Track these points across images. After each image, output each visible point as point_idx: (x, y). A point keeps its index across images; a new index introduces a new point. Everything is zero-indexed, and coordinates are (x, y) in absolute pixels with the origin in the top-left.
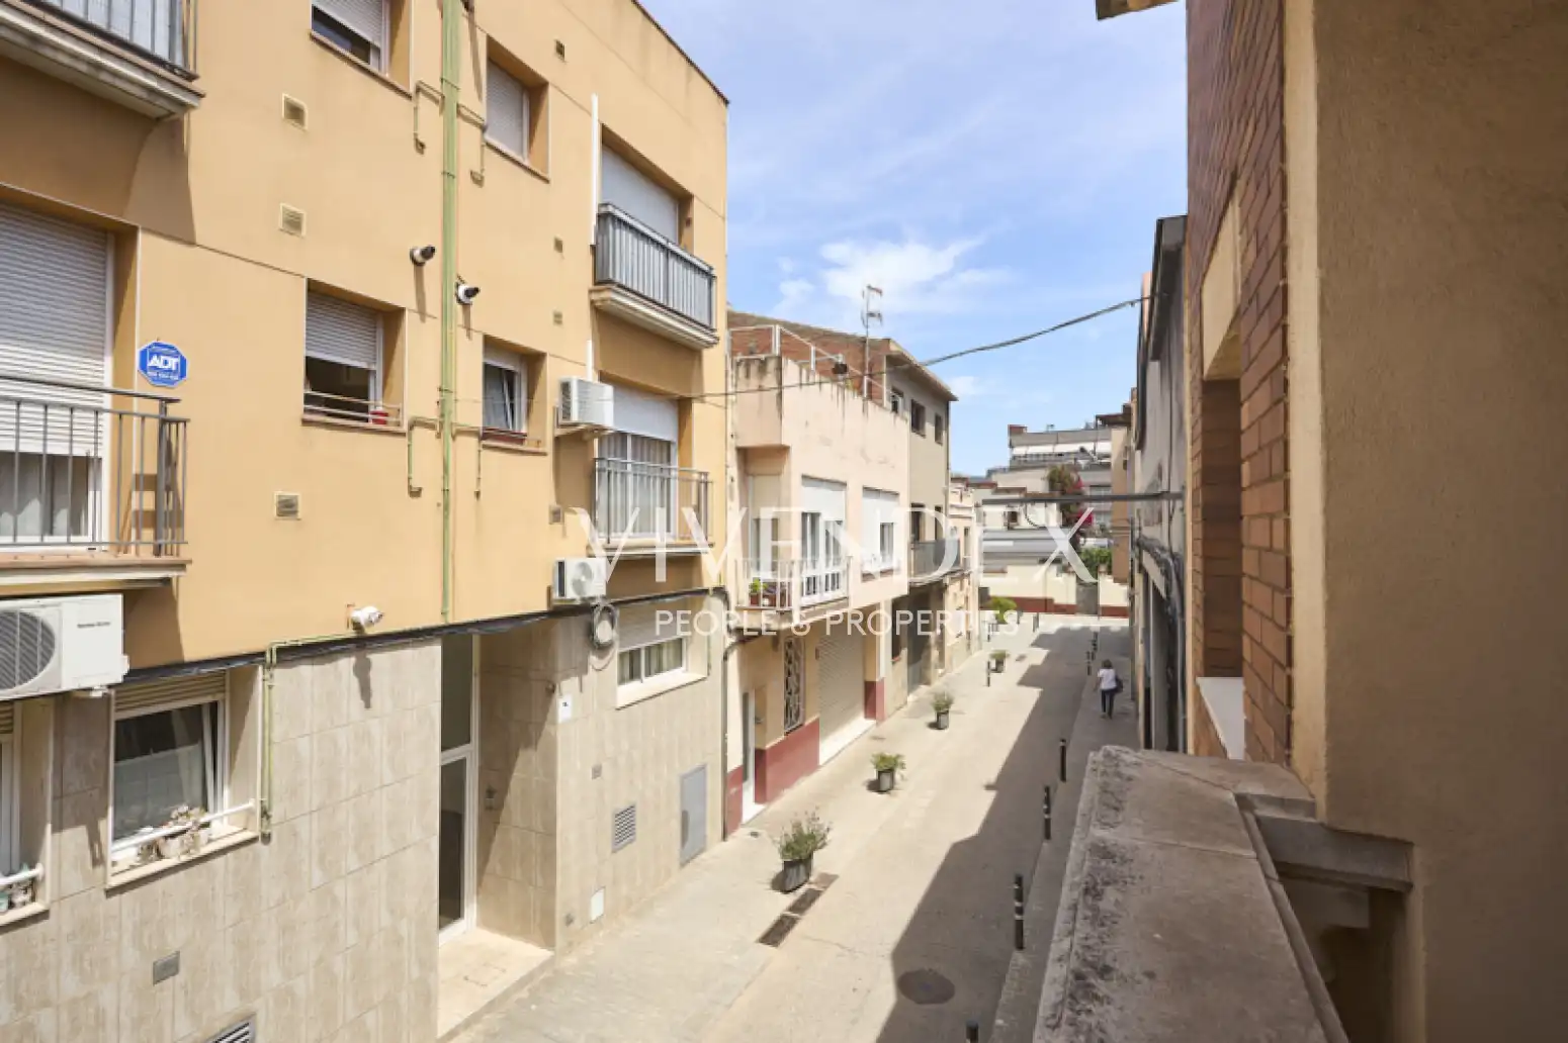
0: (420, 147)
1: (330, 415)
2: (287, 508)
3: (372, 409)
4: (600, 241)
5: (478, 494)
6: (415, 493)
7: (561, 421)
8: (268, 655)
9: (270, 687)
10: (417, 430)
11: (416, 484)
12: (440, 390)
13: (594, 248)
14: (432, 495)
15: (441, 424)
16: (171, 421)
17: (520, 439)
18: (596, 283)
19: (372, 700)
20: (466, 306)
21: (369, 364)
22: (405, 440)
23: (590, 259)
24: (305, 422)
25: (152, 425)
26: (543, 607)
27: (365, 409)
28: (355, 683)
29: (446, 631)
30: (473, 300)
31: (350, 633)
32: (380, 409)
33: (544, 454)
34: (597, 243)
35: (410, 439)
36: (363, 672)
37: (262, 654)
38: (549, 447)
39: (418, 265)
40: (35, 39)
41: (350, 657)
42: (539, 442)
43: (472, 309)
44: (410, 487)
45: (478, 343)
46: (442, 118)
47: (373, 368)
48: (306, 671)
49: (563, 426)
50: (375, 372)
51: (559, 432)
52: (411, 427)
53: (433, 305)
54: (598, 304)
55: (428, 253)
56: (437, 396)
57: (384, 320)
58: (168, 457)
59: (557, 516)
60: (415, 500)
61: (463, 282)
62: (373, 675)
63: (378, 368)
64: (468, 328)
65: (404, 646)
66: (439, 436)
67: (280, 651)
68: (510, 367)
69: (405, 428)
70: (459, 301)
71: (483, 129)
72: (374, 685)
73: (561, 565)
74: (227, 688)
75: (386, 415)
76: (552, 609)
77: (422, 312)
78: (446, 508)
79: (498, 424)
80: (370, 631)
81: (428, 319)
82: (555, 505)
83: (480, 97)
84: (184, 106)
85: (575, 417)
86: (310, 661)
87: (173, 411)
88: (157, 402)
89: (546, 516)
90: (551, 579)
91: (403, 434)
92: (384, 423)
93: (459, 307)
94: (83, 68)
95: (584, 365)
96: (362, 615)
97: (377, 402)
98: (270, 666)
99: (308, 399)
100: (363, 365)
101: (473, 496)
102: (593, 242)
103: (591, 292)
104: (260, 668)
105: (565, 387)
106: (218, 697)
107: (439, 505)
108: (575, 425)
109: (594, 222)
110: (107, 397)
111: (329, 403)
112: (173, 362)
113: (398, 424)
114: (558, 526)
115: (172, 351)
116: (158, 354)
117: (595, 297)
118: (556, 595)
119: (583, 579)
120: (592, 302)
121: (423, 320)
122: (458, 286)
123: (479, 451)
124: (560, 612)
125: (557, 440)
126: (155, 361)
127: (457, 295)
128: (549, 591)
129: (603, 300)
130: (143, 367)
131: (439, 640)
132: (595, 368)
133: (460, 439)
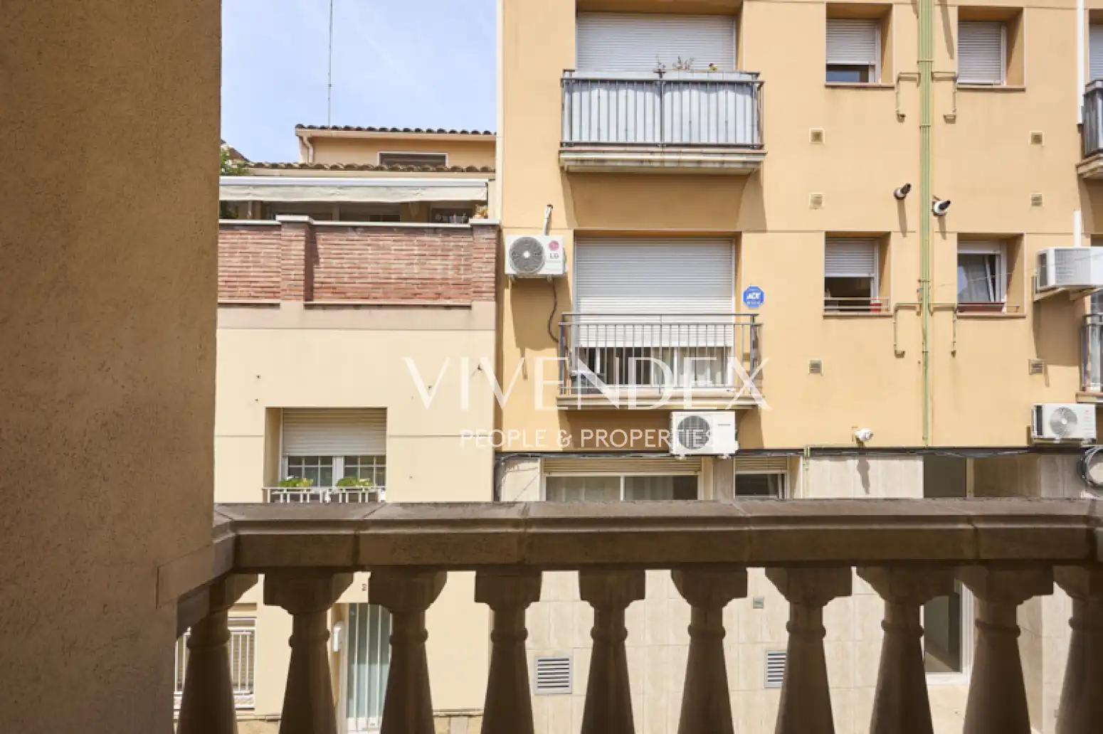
0: (901, 117)
1: (841, 310)
2: (816, 368)
3: (872, 302)
4: (1088, 118)
5: (953, 353)
6: (900, 355)
7: (1039, 288)
8: (805, 451)
9: (807, 470)
10: (900, 312)
11: (900, 349)
12: (920, 281)
13: (1081, 127)
14: (914, 355)
15: (921, 306)
16: (756, 326)
17: (998, 307)
18: (1085, 156)
19: (870, 489)
20: (940, 217)
21: (870, 274)
22: (892, 320)
23: (1079, 135)
24: (825, 317)
25: (748, 328)
26: (1023, 443)
27: (868, 303)
28: (858, 476)
29: (925, 452)
30: (946, 210)
31: (855, 445)
32: (878, 302)
33: (1024, 317)
34: (1085, 120)
35: (896, 319)
36: (864, 470)
37: (802, 450)
38: (1027, 309)
39: (900, 199)
40: (699, 162)
41: (854, 459)
42: (1018, 307)
43: (947, 217)
44: (896, 352)
45: (952, 241)
46: (918, 90)
47: (872, 275)
48: (827, 464)
49: (1041, 291)
50: (873, 278)
51: (1038, 297)
52: (896, 311)
53: (913, 222)
54: (1087, 175)
55: (906, 189)
56: (917, 286)
57: (877, 242)
58: (755, 344)
59: (1037, 368)
60: (900, 360)
61: (938, 199)
62: (870, 472)
63: (876, 275)
64: (943, 232)
65: (893, 457)
66: (919, 314)
67: (812, 449)
68: (991, 252)
69: (892, 312)
70: (935, 214)
71: (954, 79)
72: (871, 480)
73: (1039, 409)
74: (788, 467)
75: (880, 305)
76: (1031, 445)
77: (904, 231)
78: (926, 364)
79: (980, 298)
80: (867, 445)
81: (908, 234)
82: (1034, 358)
83: (952, 57)
84: (758, 163)
85: (1052, 281)
86: (828, 457)
87: (758, 321)
88: (749, 317)
89: (1026, 368)
90: (1030, 420)
91: (890, 316)
92: (879, 310)
93: (936, 218)
94: (717, 165)
95: (1072, 234)
96: (861, 434)
97: (875, 298)
98: (806, 458)
99: (827, 303)
100: (866, 275)
101: (950, 355)
102: (1080, 121)
103: (1078, 167)
104: (802, 458)
105: (1043, 258)
106: (783, 471)
107: (919, 363)
108: (1054, 288)
109: (1081, 102)
110: (733, 317)
111: (841, 303)
112: (757, 295)
113: (887, 310)
114: (1039, 377)
115: (757, 289)
116: (751, 292)
117: (1082, 170)
118: (1034, 434)
119: (1064, 422)
120: (1080, 176)
121: (904, 236)
122: (934, 203)
123: (954, 321)
124: (1040, 448)
125: (1037, 304)
126: (750, 296)
127: (933, 210)
128: (1029, 430)
129: (1092, 170)
130: (745, 300)
131: (922, 458)
132: (1085, 234)
133: (937, 314)
